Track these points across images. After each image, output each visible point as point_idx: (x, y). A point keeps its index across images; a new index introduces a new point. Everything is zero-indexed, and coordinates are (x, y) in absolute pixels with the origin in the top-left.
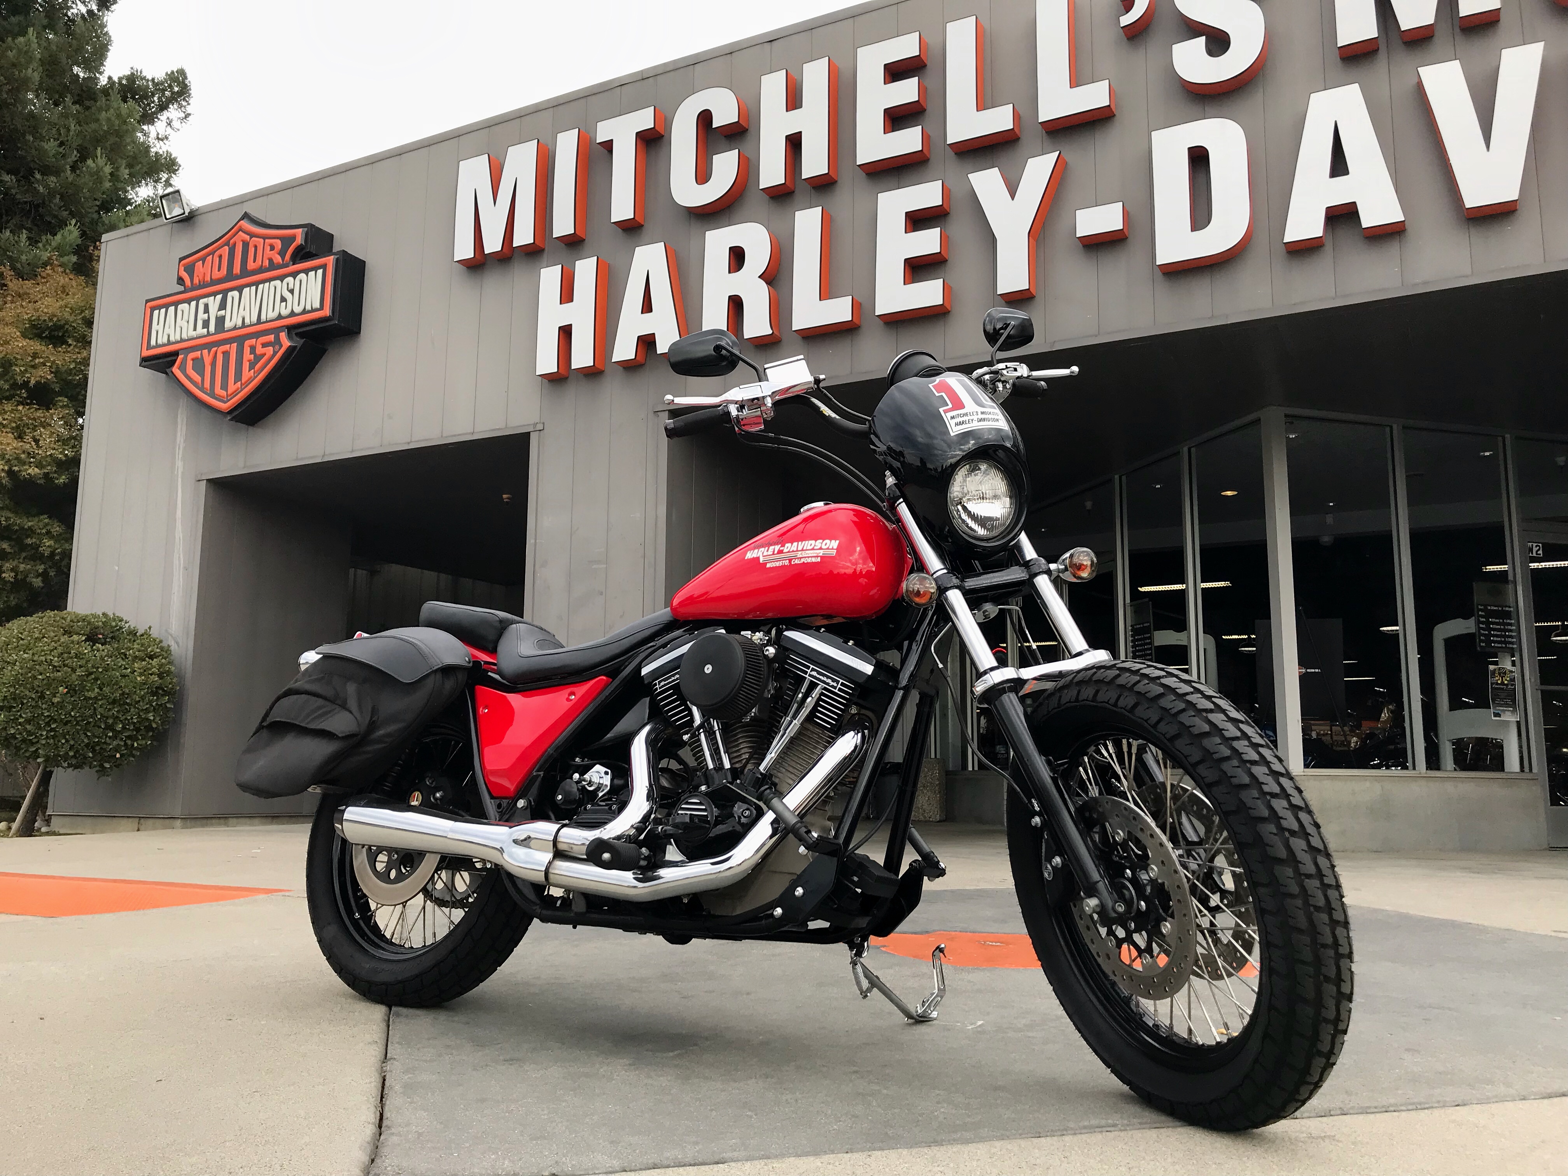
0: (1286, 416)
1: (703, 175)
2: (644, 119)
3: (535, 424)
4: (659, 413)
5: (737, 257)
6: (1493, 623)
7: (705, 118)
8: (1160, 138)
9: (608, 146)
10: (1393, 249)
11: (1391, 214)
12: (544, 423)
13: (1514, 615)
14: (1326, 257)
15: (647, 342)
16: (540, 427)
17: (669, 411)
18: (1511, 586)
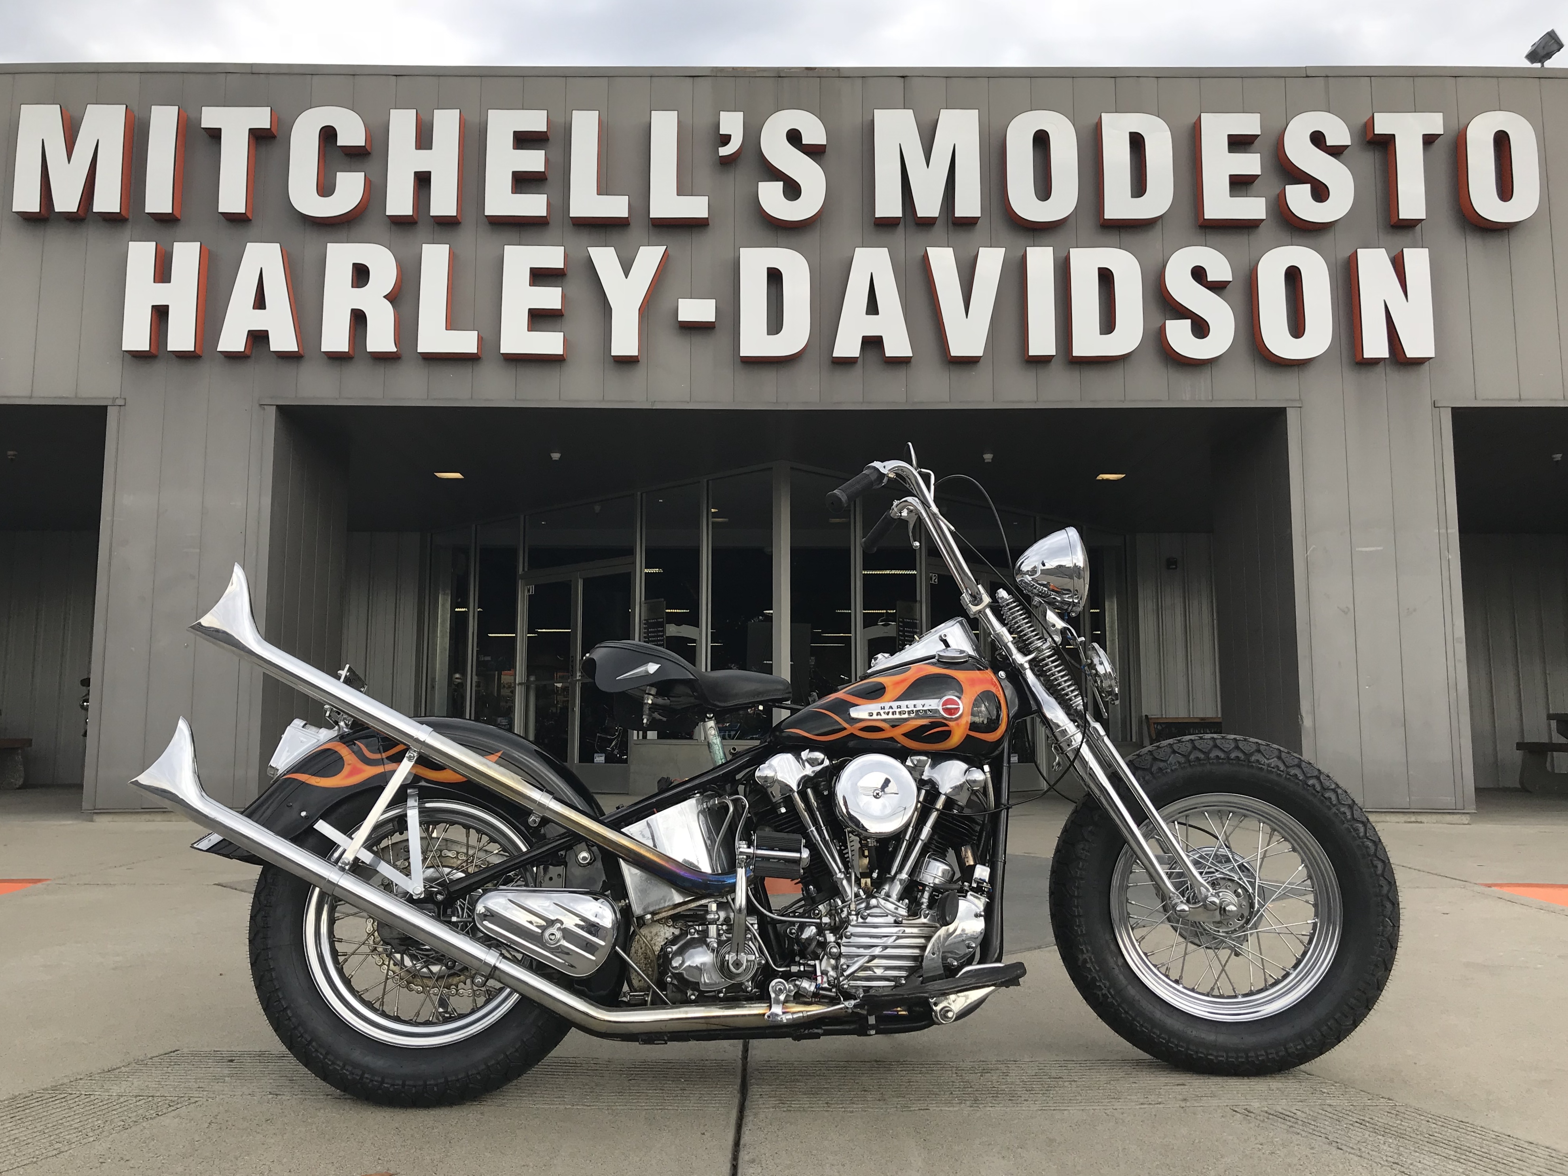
0: (792, 468)
1: (325, 188)
2: (261, 118)
3: (114, 399)
4: (265, 407)
5: (361, 275)
6: (907, 632)
7: (328, 135)
8: (746, 254)
9: (215, 135)
10: (901, 374)
11: (905, 350)
12: (125, 399)
13: (919, 626)
14: (857, 372)
15: (258, 338)
16: (120, 402)
17: (277, 406)
18: (918, 605)
